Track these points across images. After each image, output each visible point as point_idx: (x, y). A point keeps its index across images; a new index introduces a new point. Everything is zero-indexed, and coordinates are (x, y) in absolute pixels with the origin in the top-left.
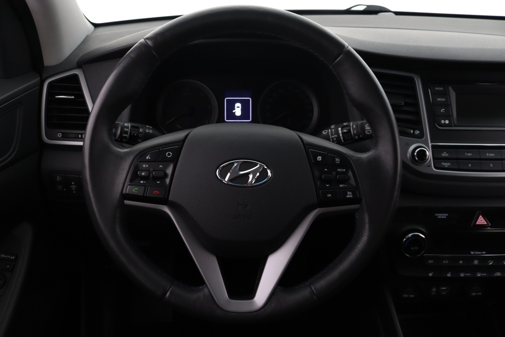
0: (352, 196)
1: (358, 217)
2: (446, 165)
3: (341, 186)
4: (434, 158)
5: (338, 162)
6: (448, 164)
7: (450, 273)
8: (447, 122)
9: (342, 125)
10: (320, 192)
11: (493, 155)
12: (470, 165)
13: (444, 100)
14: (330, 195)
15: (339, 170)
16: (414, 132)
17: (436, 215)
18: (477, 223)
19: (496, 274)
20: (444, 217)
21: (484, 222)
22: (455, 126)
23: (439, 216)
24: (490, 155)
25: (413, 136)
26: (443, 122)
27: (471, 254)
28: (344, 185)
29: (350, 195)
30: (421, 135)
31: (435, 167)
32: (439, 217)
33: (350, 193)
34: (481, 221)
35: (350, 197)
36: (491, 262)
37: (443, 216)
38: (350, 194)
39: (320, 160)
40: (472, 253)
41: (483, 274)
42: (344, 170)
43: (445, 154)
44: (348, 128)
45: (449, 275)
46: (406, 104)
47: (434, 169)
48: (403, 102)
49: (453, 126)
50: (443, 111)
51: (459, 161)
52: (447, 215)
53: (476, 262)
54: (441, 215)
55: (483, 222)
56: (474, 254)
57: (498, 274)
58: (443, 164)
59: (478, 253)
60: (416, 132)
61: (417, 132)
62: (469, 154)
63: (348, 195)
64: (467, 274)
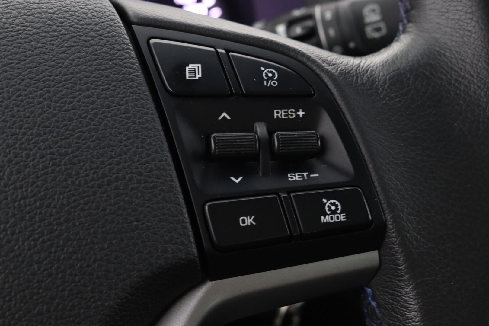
0: (342, 218)
1: (374, 304)
3: (295, 177)
5: (274, 83)
9: (287, 17)
10: (207, 208)
14: (250, 220)
15: (280, 114)
28: (305, 174)
29: (334, 212)
33: (334, 204)
35: (335, 219)
38: (333, 208)
39: (198, 76)
42: (301, 113)
44: (309, 23)
63: (325, 214)
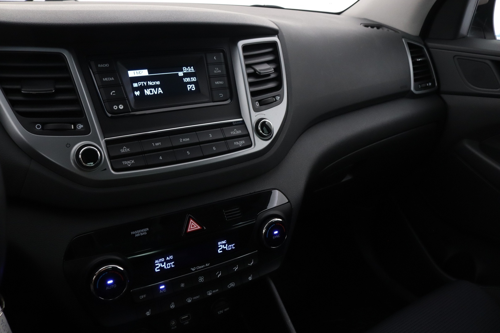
2: (129, 163)
4: (110, 158)
6: (131, 162)
7: (173, 303)
8: (121, 107)
11: (188, 139)
12: (161, 158)
13: (113, 79)
16: (75, 127)
17: (132, 233)
18: (189, 230)
19: (229, 286)
20: (143, 234)
21: (197, 227)
22: (134, 110)
23: (137, 234)
24: (184, 140)
25: (76, 132)
26: (115, 107)
27: (192, 271)
30: (87, 130)
31: (115, 170)
32: (136, 236)
34: (193, 226)
36: (219, 274)
37: (142, 232)
40: (193, 269)
41: (214, 291)
43: (125, 150)
45: (172, 306)
46: (59, 91)
47: (113, 172)
48: (53, 89)
49: (131, 111)
50: (113, 93)
51: (145, 155)
52: (147, 229)
53: (201, 279)
54: (139, 231)
55: (195, 227)
56: (196, 270)
57: (232, 285)
58: (125, 163)
59: (200, 267)
60: (78, 127)
61: (80, 126)
62: (157, 144)
64: (195, 298)
